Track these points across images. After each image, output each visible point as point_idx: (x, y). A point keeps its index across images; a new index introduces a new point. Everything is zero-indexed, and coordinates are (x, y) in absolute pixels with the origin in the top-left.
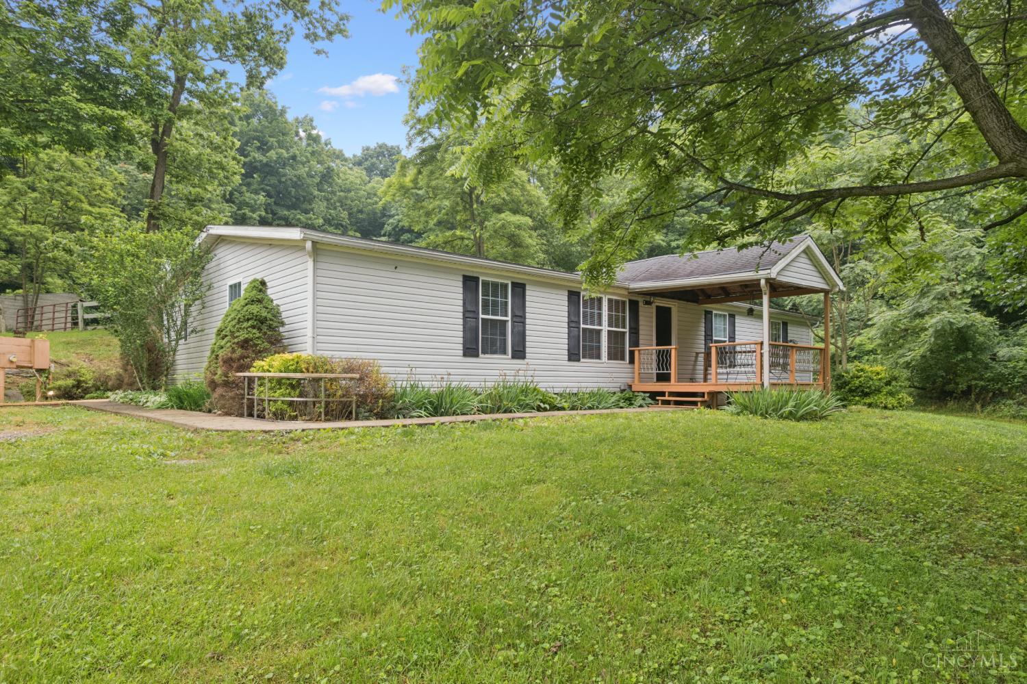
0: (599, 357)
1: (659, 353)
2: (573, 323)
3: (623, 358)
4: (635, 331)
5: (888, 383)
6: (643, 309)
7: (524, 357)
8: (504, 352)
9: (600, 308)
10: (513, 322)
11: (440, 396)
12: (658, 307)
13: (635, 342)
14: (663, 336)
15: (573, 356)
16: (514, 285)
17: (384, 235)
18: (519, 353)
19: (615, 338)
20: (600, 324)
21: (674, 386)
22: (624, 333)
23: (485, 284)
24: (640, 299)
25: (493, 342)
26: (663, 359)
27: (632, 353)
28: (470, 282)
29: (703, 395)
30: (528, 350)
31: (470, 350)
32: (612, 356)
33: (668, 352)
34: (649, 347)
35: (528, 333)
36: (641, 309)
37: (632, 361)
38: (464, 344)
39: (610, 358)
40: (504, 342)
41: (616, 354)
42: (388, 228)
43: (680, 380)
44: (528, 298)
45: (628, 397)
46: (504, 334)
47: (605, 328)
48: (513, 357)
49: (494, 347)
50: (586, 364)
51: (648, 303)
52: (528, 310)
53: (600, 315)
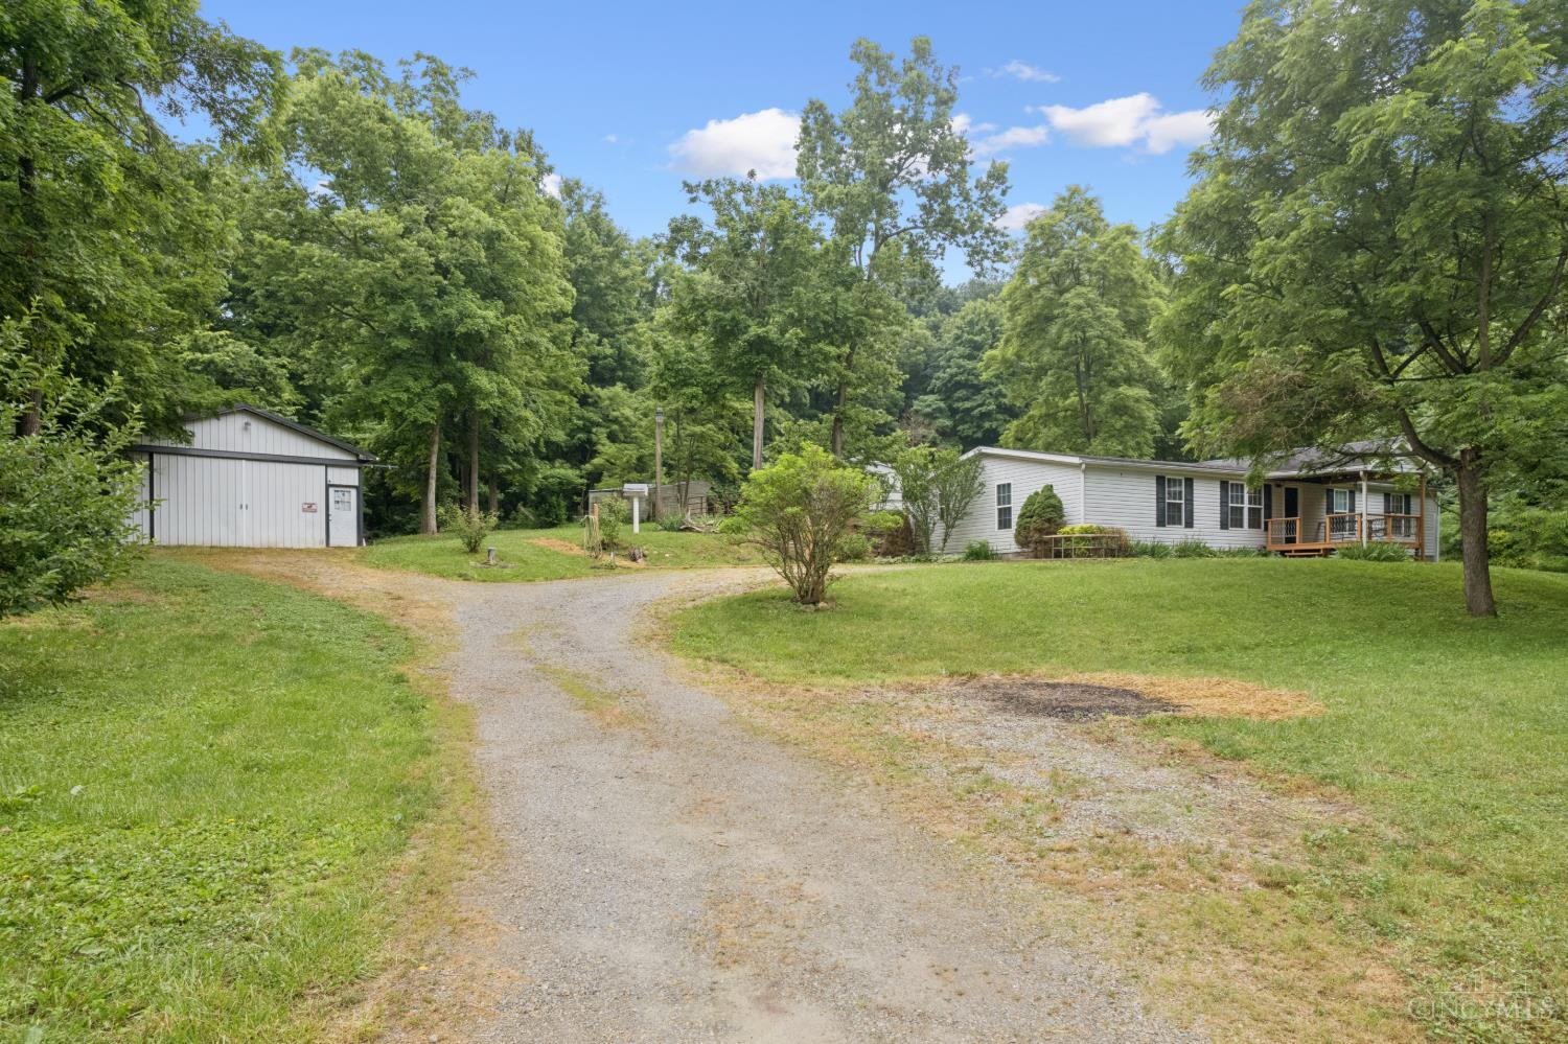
0: (1241, 526)
1: (1287, 522)
2: (1224, 503)
3: (1259, 527)
4: (1268, 507)
5: (1509, 547)
6: (1274, 489)
7: (1192, 526)
8: (1180, 524)
9: (1242, 492)
10: (1186, 504)
11: (1153, 548)
12: (1287, 489)
13: (1268, 515)
14: (1291, 510)
15: (1224, 526)
16: (1186, 479)
17: (932, 392)
18: (1189, 524)
19: (1253, 512)
20: (1242, 502)
21: (1299, 545)
22: (1259, 510)
23: (1169, 480)
24: (1273, 485)
25: (1174, 517)
26: (1291, 527)
27: (1266, 524)
28: (1160, 480)
29: (1318, 550)
30: (1194, 522)
31: (1161, 523)
33: (1294, 522)
34: (1279, 518)
35: (1195, 511)
36: (1273, 492)
37: (1266, 529)
38: (1157, 518)
39: (1250, 527)
40: (1180, 517)
41: (1254, 523)
42: (935, 383)
43: (1304, 541)
44: (1195, 488)
45: (1264, 552)
46: (1180, 511)
47: (1246, 506)
48: (1186, 526)
49: (1175, 520)
50: (1233, 532)
51: (1279, 486)
52: (1195, 496)
53: (1242, 497)
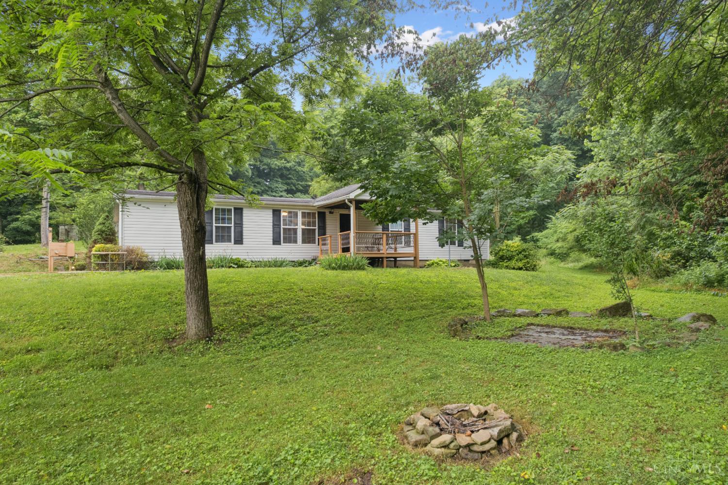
0: (295, 242)
2: (276, 226)
3: (314, 243)
4: (322, 228)
6: (329, 217)
7: (242, 243)
8: (230, 241)
9: (296, 217)
10: (235, 227)
12: (341, 215)
13: (323, 233)
15: (276, 242)
16: (235, 209)
18: (239, 241)
19: (307, 231)
20: (296, 225)
22: (314, 229)
23: (217, 210)
24: (327, 211)
25: (223, 237)
27: (321, 240)
30: (244, 240)
32: (304, 242)
35: (244, 232)
36: (327, 216)
37: (321, 244)
40: (230, 236)
41: (308, 241)
44: (244, 215)
46: (230, 232)
47: (300, 227)
48: (235, 244)
49: (224, 239)
50: (286, 246)
51: (332, 213)
52: (244, 220)
53: (296, 221)
